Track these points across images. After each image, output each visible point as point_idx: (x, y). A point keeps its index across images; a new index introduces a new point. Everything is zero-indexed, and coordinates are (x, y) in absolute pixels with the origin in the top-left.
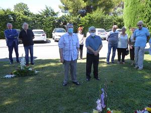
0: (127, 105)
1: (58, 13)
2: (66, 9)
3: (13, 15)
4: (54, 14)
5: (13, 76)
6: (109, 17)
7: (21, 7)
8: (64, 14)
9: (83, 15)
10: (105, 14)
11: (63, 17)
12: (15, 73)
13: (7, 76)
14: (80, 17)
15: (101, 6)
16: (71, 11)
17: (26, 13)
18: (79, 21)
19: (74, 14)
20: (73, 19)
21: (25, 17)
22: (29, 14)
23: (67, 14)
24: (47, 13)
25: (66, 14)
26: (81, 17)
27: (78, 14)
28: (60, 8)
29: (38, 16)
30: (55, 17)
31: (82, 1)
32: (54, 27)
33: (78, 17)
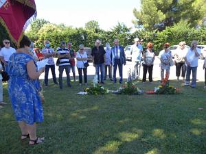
1: (131, 28)
2: (140, 23)
3: (85, 33)
4: (127, 30)
5: (86, 93)
7: (92, 24)
8: (138, 30)
9: (161, 29)
11: (137, 33)
12: (88, 91)
13: (80, 93)
14: (156, 32)
16: (147, 25)
17: (97, 31)
18: (155, 37)
19: (149, 29)
21: (96, 34)
22: (100, 31)
23: (142, 29)
24: (118, 30)
25: (140, 29)
26: (158, 32)
27: (154, 29)
28: (133, 22)
29: (109, 33)
30: (128, 33)
31: (160, 13)
32: (126, 44)
33: (154, 32)
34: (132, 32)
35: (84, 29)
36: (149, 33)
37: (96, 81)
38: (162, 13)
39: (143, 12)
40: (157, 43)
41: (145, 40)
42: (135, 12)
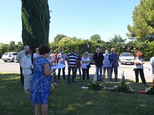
1: (125, 40)
2: (133, 36)
3: (90, 43)
4: (122, 41)
5: (87, 88)
7: (96, 37)
8: (131, 40)
9: (151, 40)
11: (130, 43)
13: (83, 87)
14: (147, 42)
16: (139, 37)
17: (99, 42)
18: (146, 46)
19: (141, 40)
20: (140, 44)
21: (98, 44)
22: (101, 42)
24: (115, 40)
25: (133, 40)
26: (149, 43)
27: (146, 40)
28: (127, 35)
29: (108, 43)
30: (123, 43)
31: (150, 28)
33: (145, 42)
34: (127, 42)
35: (90, 40)
36: (141, 43)
37: (95, 79)
38: (152, 28)
39: (136, 27)
40: (148, 51)
41: (137, 49)
42: (129, 27)
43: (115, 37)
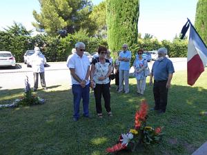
0: (113, 132)
1: (31, 31)
4: (26, 32)
6: (93, 39)
8: (39, 33)
9: (63, 35)
10: (89, 36)
11: (38, 36)
14: (59, 38)
15: (84, 26)
16: (49, 30)
18: (58, 43)
19: (52, 34)
20: (51, 40)
23: (44, 33)
24: (16, 31)
25: (42, 33)
26: (61, 38)
27: (57, 35)
28: (34, 25)
29: (3, 34)
30: (28, 36)
31: (61, 20)
32: (26, 49)
33: (57, 37)
36: (52, 38)
38: (63, 20)
39: (44, 16)
40: (61, 49)
41: (48, 45)
42: (35, 14)
43: (14, 25)
